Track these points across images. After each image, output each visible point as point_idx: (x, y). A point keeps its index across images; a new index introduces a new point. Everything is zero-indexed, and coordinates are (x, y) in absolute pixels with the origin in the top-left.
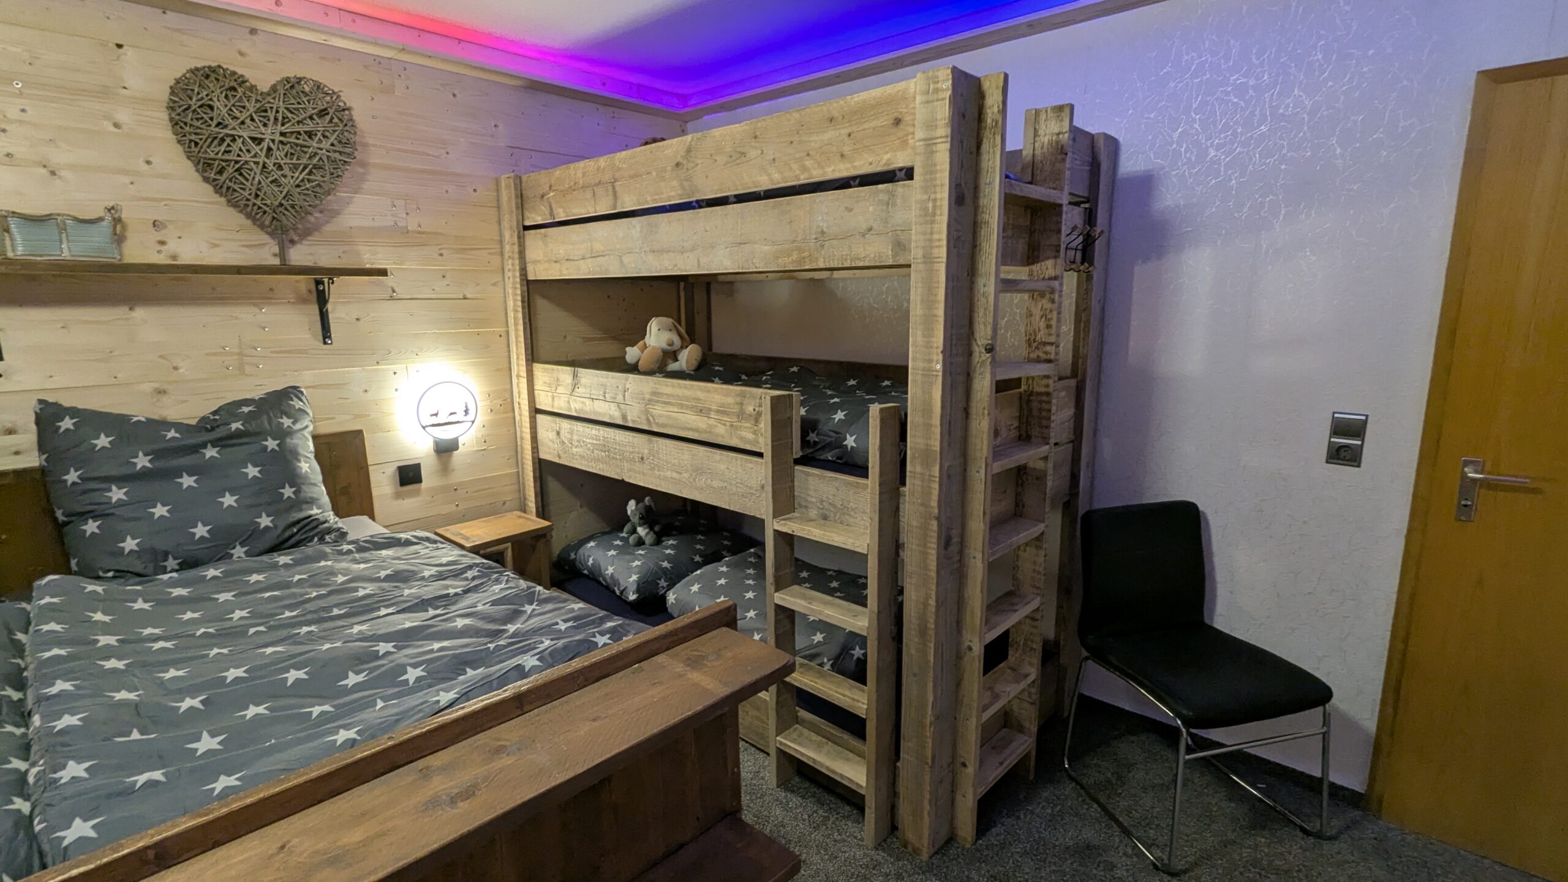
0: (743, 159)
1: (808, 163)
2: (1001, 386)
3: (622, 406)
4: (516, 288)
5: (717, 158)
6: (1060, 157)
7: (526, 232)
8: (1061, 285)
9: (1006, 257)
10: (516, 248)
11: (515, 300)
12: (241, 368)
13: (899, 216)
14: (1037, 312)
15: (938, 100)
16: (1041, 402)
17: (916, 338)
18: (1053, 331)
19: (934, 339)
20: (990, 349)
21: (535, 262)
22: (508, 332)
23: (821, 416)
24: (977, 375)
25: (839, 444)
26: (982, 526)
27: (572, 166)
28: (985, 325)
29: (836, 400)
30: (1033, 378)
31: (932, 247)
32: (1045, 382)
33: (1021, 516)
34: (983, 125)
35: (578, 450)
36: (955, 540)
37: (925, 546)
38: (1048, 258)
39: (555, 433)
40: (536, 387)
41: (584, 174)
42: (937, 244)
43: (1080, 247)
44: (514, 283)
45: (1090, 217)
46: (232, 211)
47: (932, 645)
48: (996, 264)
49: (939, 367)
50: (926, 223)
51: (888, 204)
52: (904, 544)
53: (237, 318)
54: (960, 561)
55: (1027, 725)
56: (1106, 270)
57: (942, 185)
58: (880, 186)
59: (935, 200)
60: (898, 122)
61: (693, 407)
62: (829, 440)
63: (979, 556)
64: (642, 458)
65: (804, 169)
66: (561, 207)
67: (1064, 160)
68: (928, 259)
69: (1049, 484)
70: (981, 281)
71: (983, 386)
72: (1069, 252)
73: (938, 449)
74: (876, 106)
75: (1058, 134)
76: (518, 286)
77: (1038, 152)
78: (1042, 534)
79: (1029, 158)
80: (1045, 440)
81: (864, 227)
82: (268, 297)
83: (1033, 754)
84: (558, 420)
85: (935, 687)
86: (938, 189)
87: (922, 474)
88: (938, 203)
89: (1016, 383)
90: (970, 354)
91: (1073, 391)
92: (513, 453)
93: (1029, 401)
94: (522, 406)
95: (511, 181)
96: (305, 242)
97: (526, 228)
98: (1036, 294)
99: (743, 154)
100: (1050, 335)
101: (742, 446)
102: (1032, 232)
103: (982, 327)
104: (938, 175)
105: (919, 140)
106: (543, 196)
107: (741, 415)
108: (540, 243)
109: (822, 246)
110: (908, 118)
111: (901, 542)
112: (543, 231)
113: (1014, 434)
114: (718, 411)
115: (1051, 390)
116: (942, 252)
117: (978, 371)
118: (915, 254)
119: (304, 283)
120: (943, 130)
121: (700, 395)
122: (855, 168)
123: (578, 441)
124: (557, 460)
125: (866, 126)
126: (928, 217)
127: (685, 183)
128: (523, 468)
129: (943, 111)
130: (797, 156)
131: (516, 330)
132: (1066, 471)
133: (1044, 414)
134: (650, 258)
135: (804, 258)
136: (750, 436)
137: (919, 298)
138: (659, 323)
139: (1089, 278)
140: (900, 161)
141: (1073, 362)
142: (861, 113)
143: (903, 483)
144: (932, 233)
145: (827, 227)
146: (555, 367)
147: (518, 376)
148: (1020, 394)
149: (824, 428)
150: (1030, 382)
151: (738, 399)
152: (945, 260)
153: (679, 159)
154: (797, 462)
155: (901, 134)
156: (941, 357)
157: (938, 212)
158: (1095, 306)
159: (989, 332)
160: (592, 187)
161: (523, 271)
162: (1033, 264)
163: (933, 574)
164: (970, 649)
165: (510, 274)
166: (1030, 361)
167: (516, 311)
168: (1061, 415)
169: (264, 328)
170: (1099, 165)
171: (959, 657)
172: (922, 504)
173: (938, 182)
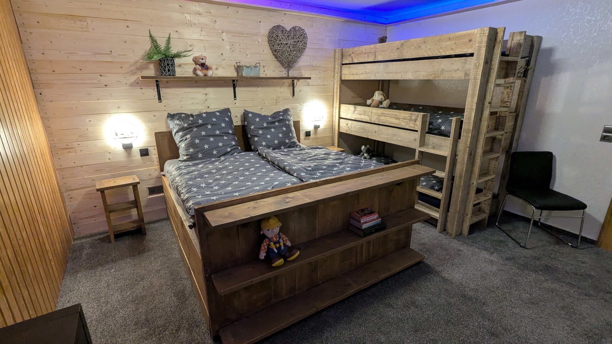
0: (420, 48)
1: (441, 50)
2: (492, 114)
3: (370, 117)
4: (338, 82)
5: (411, 47)
6: (519, 47)
7: (343, 66)
8: (514, 85)
9: (499, 77)
10: (339, 70)
11: (337, 86)
12: (276, 103)
13: (467, 66)
14: (505, 93)
15: (484, 36)
16: (503, 119)
17: (469, 99)
18: (510, 98)
19: (474, 100)
20: (490, 103)
21: (345, 74)
22: (333, 95)
23: (434, 121)
24: (485, 110)
25: (439, 129)
26: (481, 151)
27: (361, 47)
28: (489, 96)
29: (438, 116)
30: (501, 112)
31: (476, 75)
32: (506, 113)
33: (492, 152)
34: (496, 41)
35: (354, 129)
36: (473, 154)
37: (464, 155)
38: (511, 77)
39: (346, 124)
40: (341, 111)
41: (365, 50)
42: (478, 74)
43: (523, 72)
44: (337, 80)
45: (528, 63)
46: (278, 62)
47: (463, 181)
48: (495, 79)
49: (475, 107)
50: (476, 69)
51: (464, 63)
52: (458, 155)
53: (276, 90)
54: (473, 160)
55: (486, 211)
56: (531, 79)
57: (482, 59)
58: (463, 58)
59: (479, 63)
60: (470, 41)
61: (395, 117)
62: (436, 127)
63: (479, 159)
64: (375, 132)
65: (439, 52)
66: (356, 59)
67: (520, 48)
68: (475, 79)
69: (503, 143)
70: (489, 84)
71: (486, 113)
72: (519, 74)
73: (472, 129)
74: (465, 36)
75: (520, 40)
76: (339, 81)
77: (512, 45)
78: (498, 157)
79: (509, 47)
80: (503, 130)
81: (456, 69)
82: (282, 85)
83: (487, 219)
84: (347, 121)
85: (462, 192)
86: (480, 60)
87: (466, 136)
88: (480, 64)
89: (496, 113)
90: (484, 104)
91: (514, 117)
92: (332, 130)
93: (499, 118)
94: (336, 116)
95: (340, 50)
96: (291, 70)
97: (343, 64)
98: (506, 88)
99: (420, 47)
100: (509, 99)
101: (409, 128)
102: (507, 69)
103: (488, 97)
104: (481, 56)
105: (477, 46)
106: (350, 55)
107: (411, 120)
108: (347, 69)
109: (442, 74)
110: (473, 40)
111: (457, 154)
112: (349, 65)
113: (493, 128)
114: (403, 119)
115: (507, 115)
116: (480, 77)
117: (485, 109)
118: (472, 77)
119: (290, 81)
120: (484, 44)
121: (397, 114)
122: (455, 52)
123: (354, 127)
124: (346, 132)
125: (461, 41)
126: (477, 67)
127: (400, 54)
128: (334, 134)
129: (485, 39)
130: (438, 48)
131: (337, 94)
132: (508, 141)
133: (504, 122)
134: (385, 74)
135: (436, 76)
136: (413, 126)
137: (471, 89)
138: (378, 93)
139: (525, 81)
140: (470, 51)
141: (516, 108)
142: (460, 37)
143: (460, 138)
144: (477, 72)
145: (445, 68)
146: (348, 105)
147: (336, 108)
148: (497, 116)
149: (435, 124)
150: (500, 113)
151: (410, 115)
152: (480, 79)
153: (398, 47)
154: (427, 133)
155: (471, 44)
156: (475, 105)
157: (480, 66)
158: (526, 90)
159: (490, 98)
160: (368, 53)
161: (341, 77)
162: (506, 78)
163: (466, 162)
164: (473, 184)
165: (336, 78)
166: (501, 107)
167: (337, 89)
168: (509, 124)
169: (281, 93)
170: (533, 46)
171: (469, 186)
172: (465, 144)
173: (481, 58)
